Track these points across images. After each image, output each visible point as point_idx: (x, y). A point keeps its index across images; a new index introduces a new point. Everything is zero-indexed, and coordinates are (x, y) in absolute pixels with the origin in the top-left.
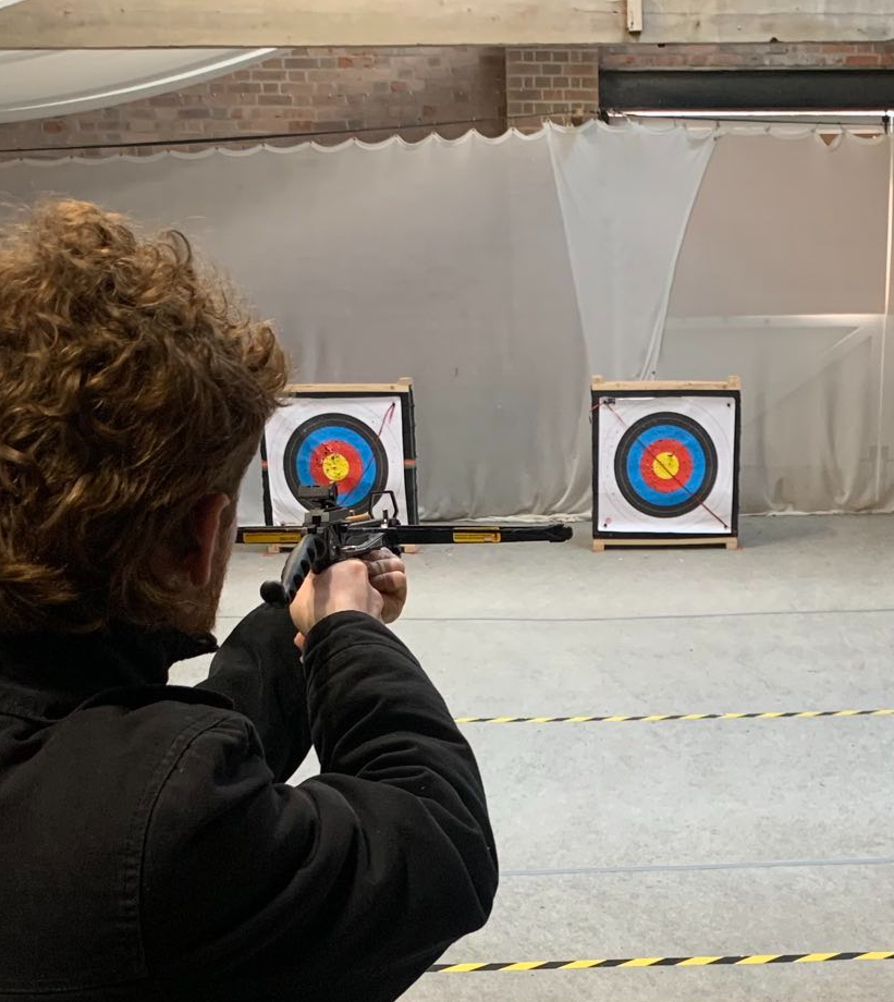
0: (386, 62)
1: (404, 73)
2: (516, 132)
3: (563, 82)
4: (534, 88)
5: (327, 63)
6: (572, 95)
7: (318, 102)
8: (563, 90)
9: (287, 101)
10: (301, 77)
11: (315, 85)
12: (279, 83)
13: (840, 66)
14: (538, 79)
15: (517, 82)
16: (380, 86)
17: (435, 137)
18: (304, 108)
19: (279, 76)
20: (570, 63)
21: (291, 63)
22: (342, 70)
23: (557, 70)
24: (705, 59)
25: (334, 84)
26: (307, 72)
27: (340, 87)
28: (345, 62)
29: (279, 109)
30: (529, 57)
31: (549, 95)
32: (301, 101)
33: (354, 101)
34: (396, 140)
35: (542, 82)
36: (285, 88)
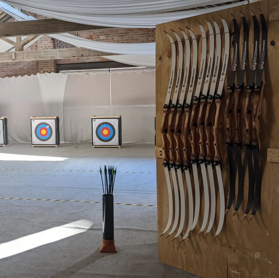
0: (21, 64)
1: (24, 66)
2: (33, 75)
3: (48, 66)
4: (43, 67)
5: (12, 65)
7: (10, 71)
8: (48, 68)
9: (5, 71)
10: (7, 67)
11: (10, 68)
12: (4, 68)
13: (99, 61)
14: (44, 66)
15: (40, 67)
16: (20, 68)
17: (20, 76)
18: (8, 72)
19: (4, 67)
20: (49, 63)
21: (6, 65)
22: (14, 66)
23: (47, 64)
24: (75, 61)
25: (13, 68)
26: (8, 66)
27: (14, 69)
28: (14, 65)
29: (4, 73)
30: (42, 62)
31: (45, 69)
32: (8, 71)
33: (16, 71)
34: (14, 77)
35: (44, 67)
36: (5, 69)
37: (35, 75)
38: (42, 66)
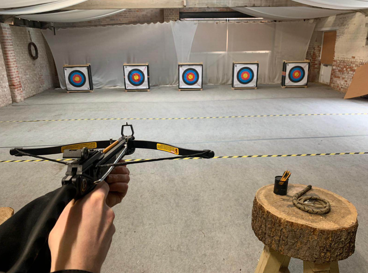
0: (144, 11)
1: (147, 13)
3: (173, 14)
5: (134, 11)
6: (174, 16)
7: (133, 18)
9: (128, 17)
10: (130, 14)
11: (133, 15)
12: (126, 15)
13: (219, 11)
15: (166, 14)
16: (143, 15)
18: (131, 19)
19: (127, 13)
20: (174, 11)
21: (129, 11)
22: (137, 12)
23: (172, 12)
24: (197, 10)
25: (135, 15)
26: (131, 13)
27: (137, 15)
29: (126, 19)
30: (168, 10)
31: (171, 16)
33: (139, 18)
34: (146, 24)
35: (170, 14)
36: (128, 15)
37: (167, 22)
38: (168, 14)
